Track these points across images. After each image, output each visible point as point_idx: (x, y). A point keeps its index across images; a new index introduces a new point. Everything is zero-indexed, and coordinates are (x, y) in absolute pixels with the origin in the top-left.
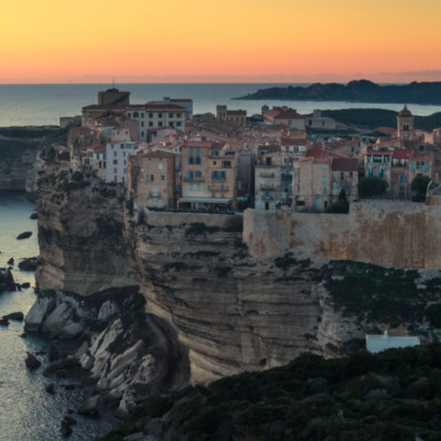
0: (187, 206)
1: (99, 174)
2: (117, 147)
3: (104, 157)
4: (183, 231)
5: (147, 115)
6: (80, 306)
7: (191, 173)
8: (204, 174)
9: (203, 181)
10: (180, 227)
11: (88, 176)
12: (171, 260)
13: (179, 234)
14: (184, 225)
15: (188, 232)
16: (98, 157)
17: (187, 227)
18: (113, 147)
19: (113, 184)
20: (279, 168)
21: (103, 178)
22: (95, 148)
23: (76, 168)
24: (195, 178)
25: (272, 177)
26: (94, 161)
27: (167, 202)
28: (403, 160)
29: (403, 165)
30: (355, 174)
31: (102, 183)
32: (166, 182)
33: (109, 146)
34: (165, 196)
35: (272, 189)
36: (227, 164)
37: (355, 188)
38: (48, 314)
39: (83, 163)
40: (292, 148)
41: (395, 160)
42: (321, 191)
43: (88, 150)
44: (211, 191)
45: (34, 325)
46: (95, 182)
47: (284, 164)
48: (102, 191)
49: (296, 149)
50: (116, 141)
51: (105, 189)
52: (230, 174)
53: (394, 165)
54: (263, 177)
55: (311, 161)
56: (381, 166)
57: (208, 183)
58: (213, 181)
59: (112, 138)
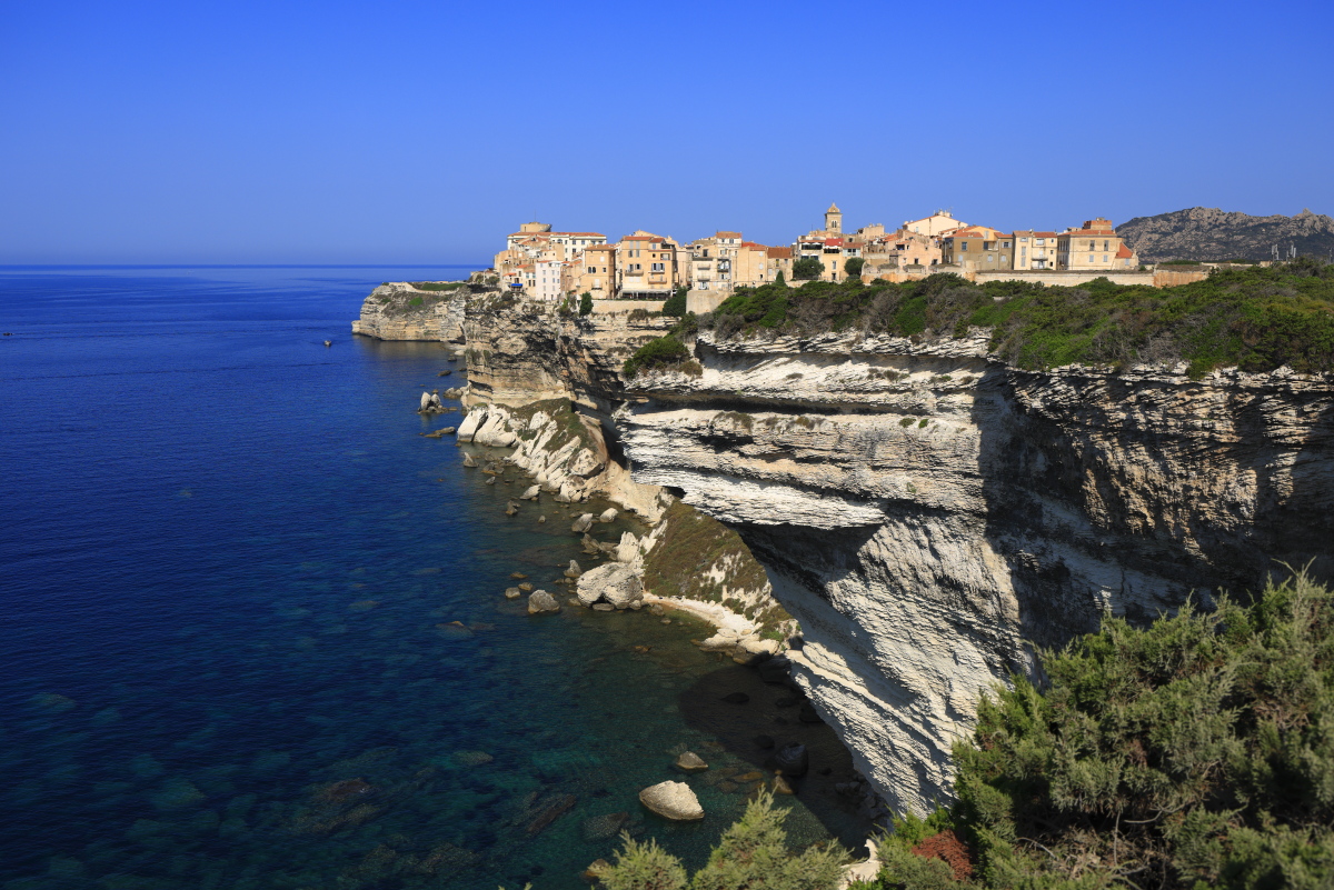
0: (627, 296)
1: (527, 292)
2: (546, 265)
3: (534, 277)
4: (626, 317)
5: (570, 242)
6: (511, 417)
7: (631, 266)
8: (642, 267)
9: (641, 275)
10: (622, 314)
11: (518, 294)
12: (614, 345)
13: (622, 321)
14: (627, 311)
15: (630, 318)
16: (528, 277)
17: (629, 313)
18: (541, 266)
19: (541, 302)
20: (715, 260)
21: (532, 296)
22: (525, 268)
23: (506, 288)
24: (635, 271)
25: (708, 269)
26: (523, 280)
27: (608, 293)
28: (836, 247)
29: (836, 251)
30: (790, 261)
31: (531, 301)
32: (607, 273)
33: (538, 265)
34: (607, 288)
35: (708, 280)
36: (666, 256)
37: (789, 275)
38: (480, 426)
39: (513, 282)
40: (727, 241)
41: (827, 247)
42: (757, 278)
43: (517, 270)
44: (650, 283)
45: (467, 436)
46: (525, 300)
47: (720, 256)
48: (532, 309)
49: (732, 242)
50: (545, 262)
51: (535, 307)
52: (668, 265)
53: (827, 251)
54: (699, 269)
55: (748, 248)
56: (814, 253)
57: (647, 276)
58: (653, 274)
59: (540, 259)
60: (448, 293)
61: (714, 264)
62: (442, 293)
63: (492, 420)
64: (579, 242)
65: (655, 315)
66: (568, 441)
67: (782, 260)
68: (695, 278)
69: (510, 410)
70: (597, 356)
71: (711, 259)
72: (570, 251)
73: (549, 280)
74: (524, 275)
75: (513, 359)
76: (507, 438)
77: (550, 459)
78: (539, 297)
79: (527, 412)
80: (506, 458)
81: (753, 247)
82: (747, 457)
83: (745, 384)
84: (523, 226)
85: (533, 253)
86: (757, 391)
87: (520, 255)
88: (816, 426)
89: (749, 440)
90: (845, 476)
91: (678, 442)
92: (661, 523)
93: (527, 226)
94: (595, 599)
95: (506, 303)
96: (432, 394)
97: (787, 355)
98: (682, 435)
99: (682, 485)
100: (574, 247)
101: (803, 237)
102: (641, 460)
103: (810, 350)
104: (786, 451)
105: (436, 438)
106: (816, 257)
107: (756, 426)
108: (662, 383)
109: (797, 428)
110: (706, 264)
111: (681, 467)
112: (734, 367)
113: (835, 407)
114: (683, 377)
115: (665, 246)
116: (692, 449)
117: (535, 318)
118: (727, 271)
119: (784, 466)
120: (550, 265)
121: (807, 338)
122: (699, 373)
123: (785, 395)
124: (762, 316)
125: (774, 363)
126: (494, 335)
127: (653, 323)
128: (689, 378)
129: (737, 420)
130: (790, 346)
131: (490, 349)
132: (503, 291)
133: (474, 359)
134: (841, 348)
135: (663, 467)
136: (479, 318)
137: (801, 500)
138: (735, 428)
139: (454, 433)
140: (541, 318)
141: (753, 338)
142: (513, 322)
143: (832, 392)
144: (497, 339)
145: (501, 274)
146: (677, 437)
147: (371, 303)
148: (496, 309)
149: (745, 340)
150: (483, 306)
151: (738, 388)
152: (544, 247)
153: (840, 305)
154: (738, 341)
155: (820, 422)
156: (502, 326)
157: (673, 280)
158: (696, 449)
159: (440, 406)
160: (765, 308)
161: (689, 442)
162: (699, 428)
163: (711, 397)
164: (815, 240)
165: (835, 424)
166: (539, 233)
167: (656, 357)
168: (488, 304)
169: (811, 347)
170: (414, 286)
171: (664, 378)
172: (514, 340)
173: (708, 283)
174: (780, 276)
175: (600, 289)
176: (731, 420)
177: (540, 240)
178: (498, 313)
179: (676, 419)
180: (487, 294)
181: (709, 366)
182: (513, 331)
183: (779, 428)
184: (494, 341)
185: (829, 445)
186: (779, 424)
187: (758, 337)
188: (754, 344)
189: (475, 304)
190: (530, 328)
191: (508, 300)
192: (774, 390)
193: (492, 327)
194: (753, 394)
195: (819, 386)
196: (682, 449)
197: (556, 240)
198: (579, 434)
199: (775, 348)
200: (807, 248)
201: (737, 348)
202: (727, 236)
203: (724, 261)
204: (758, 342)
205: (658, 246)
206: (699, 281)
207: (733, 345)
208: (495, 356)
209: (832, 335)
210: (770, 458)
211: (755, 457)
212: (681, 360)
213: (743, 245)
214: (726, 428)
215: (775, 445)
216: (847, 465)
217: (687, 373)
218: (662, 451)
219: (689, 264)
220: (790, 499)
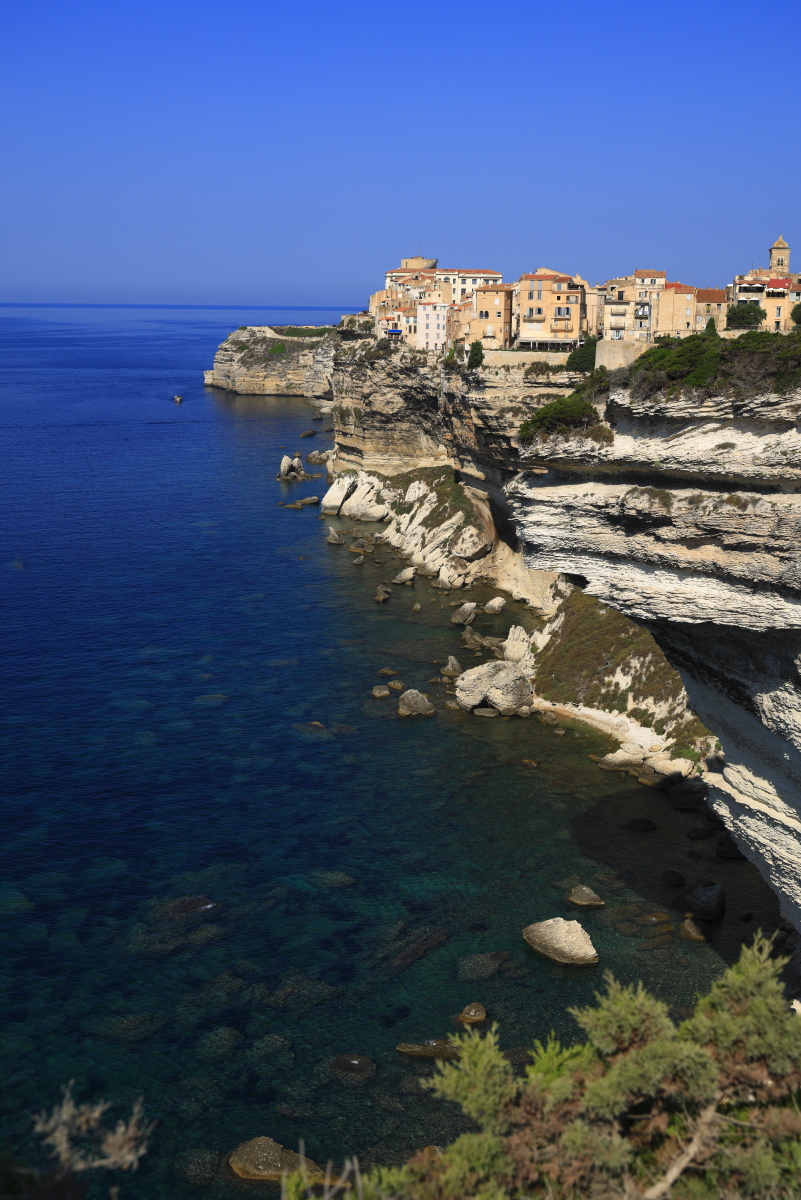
0: (525, 346)
1: (407, 340)
2: (429, 308)
3: (415, 322)
4: (523, 371)
5: (459, 281)
6: (384, 486)
7: (531, 310)
8: (544, 311)
9: (542, 321)
11: (396, 343)
12: (508, 404)
13: (518, 376)
14: (524, 364)
15: (528, 373)
16: (408, 322)
17: (527, 367)
18: (425, 309)
19: (423, 352)
20: (632, 304)
21: (413, 345)
22: (405, 311)
23: (382, 335)
24: (536, 316)
25: (624, 315)
26: (403, 326)
27: (502, 343)
28: (781, 290)
29: (780, 295)
30: (724, 306)
31: (411, 350)
32: (502, 319)
33: (420, 308)
34: (501, 336)
35: (623, 329)
36: (572, 299)
37: (722, 322)
38: (347, 496)
39: (390, 328)
40: (648, 281)
41: (771, 289)
42: (683, 326)
43: (396, 314)
44: (553, 331)
45: (333, 508)
46: (403, 349)
47: (638, 299)
48: (411, 360)
49: (653, 282)
50: (429, 304)
51: (415, 357)
52: (575, 309)
53: (770, 295)
54: (613, 315)
55: (673, 290)
56: (754, 297)
57: (550, 322)
58: (556, 320)
59: (424, 300)
60: (315, 339)
61: (630, 309)
62: (308, 340)
63: (362, 490)
64: (469, 281)
65: (558, 369)
66: (450, 517)
67: (714, 305)
68: (607, 325)
69: (383, 478)
70: (486, 417)
71: (628, 303)
72: (459, 292)
73: (433, 327)
74: (403, 319)
75: (388, 419)
76: (379, 511)
77: (428, 537)
78: (420, 346)
79: (402, 481)
80: (377, 535)
81: (680, 289)
82: (664, 541)
83: (665, 454)
84: (403, 262)
85: (415, 293)
86: (679, 463)
87: (400, 296)
88: (750, 507)
89: (667, 521)
90: (783, 567)
91: (582, 521)
92: (557, 616)
93: (410, 261)
94: (477, 702)
95: (381, 352)
96: (293, 458)
97: (716, 420)
98: (587, 513)
99: (584, 573)
100: (464, 286)
101: (741, 278)
102: (537, 541)
103: (745, 415)
104: (712, 535)
105: (296, 509)
106: (757, 302)
107: (676, 505)
108: (565, 451)
109: (726, 509)
110: (621, 308)
111: (584, 552)
112: (652, 434)
113: (773, 484)
114: (589, 444)
115: (572, 286)
116: (597, 530)
117: (415, 371)
118: (645, 317)
119: (709, 553)
120: (435, 308)
121: (742, 400)
122: (610, 440)
123: (714, 469)
124: (688, 373)
125: (701, 430)
126: (366, 391)
127: (554, 378)
128: (597, 446)
129: (654, 497)
130: (721, 410)
131: (361, 406)
132: (379, 339)
133: (342, 418)
134: (785, 413)
135: (562, 550)
136: (350, 369)
137: (727, 594)
138: (651, 505)
139: (318, 504)
140: (422, 371)
141: (677, 399)
142: (389, 375)
143: (772, 466)
144: (370, 394)
145: (377, 318)
146: (581, 516)
147: (226, 350)
148: (370, 359)
149: (667, 402)
150: (355, 355)
151: (655, 458)
152: (428, 287)
153: (785, 361)
154: (658, 402)
155: (755, 502)
156: (377, 380)
157: (581, 328)
158: (603, 531)
159: (302, 472)
160: (693, 363)
161: (594, 522)
162: (607, 506)
163: (623, 469)
164: (756, 281)
165: (774, 505)
166: (423, 270)
167: (559, 420)
168: (360, 353)
169: (746, 412)
170: (276, 331)
171: (567, 445)
172: (389, 396)
173: (622, 333)
174: (711, 324)
175: (493, 337)
176: (646, 497)
177: (424, 278)
178: (372, 364)
179: (581, 495)
180: (360, 341)
181: (622, 432)
182: (388, 386)
183: (705, 508)
184: (366, 397)
185: (766, 529)
186: (705, 503)
187: (682, 397)
188: (678, 407)
189: (345, 354)
190: (409, 383)
191: (385, 350)
192: (700, 463)
193: (364, 381)
194: (674, 466)
195: (756, 458)
196: (585, 530)
197: (442, 277)
198: (463, 509)
199: (703, 412)
200: (745, 290)
201: (657, 411)
202: (648, 276)
203: (643, 305)
204: (682, 404)
205: (564, 287)
206: (612, 329)
207: (652, 407)
208: (367, 414)
209: (773, 397)
210: (692, 543)
211: (673, 541)
212: (589, 423)
213: (667, 286)
214: (640, 507)
215: (699, 528)
216: (786, 555)
217: (594, 439)
218: (563, 532)
219: (601, 309)
220: (715, 593)
